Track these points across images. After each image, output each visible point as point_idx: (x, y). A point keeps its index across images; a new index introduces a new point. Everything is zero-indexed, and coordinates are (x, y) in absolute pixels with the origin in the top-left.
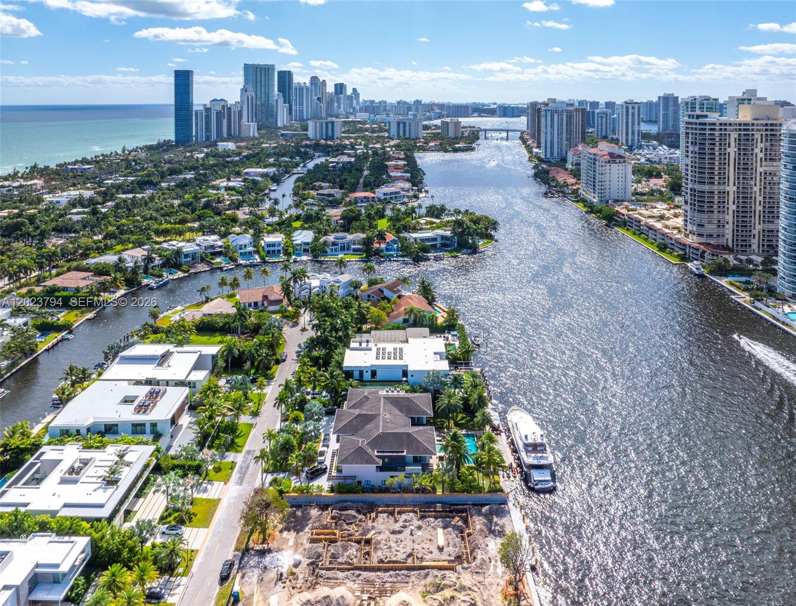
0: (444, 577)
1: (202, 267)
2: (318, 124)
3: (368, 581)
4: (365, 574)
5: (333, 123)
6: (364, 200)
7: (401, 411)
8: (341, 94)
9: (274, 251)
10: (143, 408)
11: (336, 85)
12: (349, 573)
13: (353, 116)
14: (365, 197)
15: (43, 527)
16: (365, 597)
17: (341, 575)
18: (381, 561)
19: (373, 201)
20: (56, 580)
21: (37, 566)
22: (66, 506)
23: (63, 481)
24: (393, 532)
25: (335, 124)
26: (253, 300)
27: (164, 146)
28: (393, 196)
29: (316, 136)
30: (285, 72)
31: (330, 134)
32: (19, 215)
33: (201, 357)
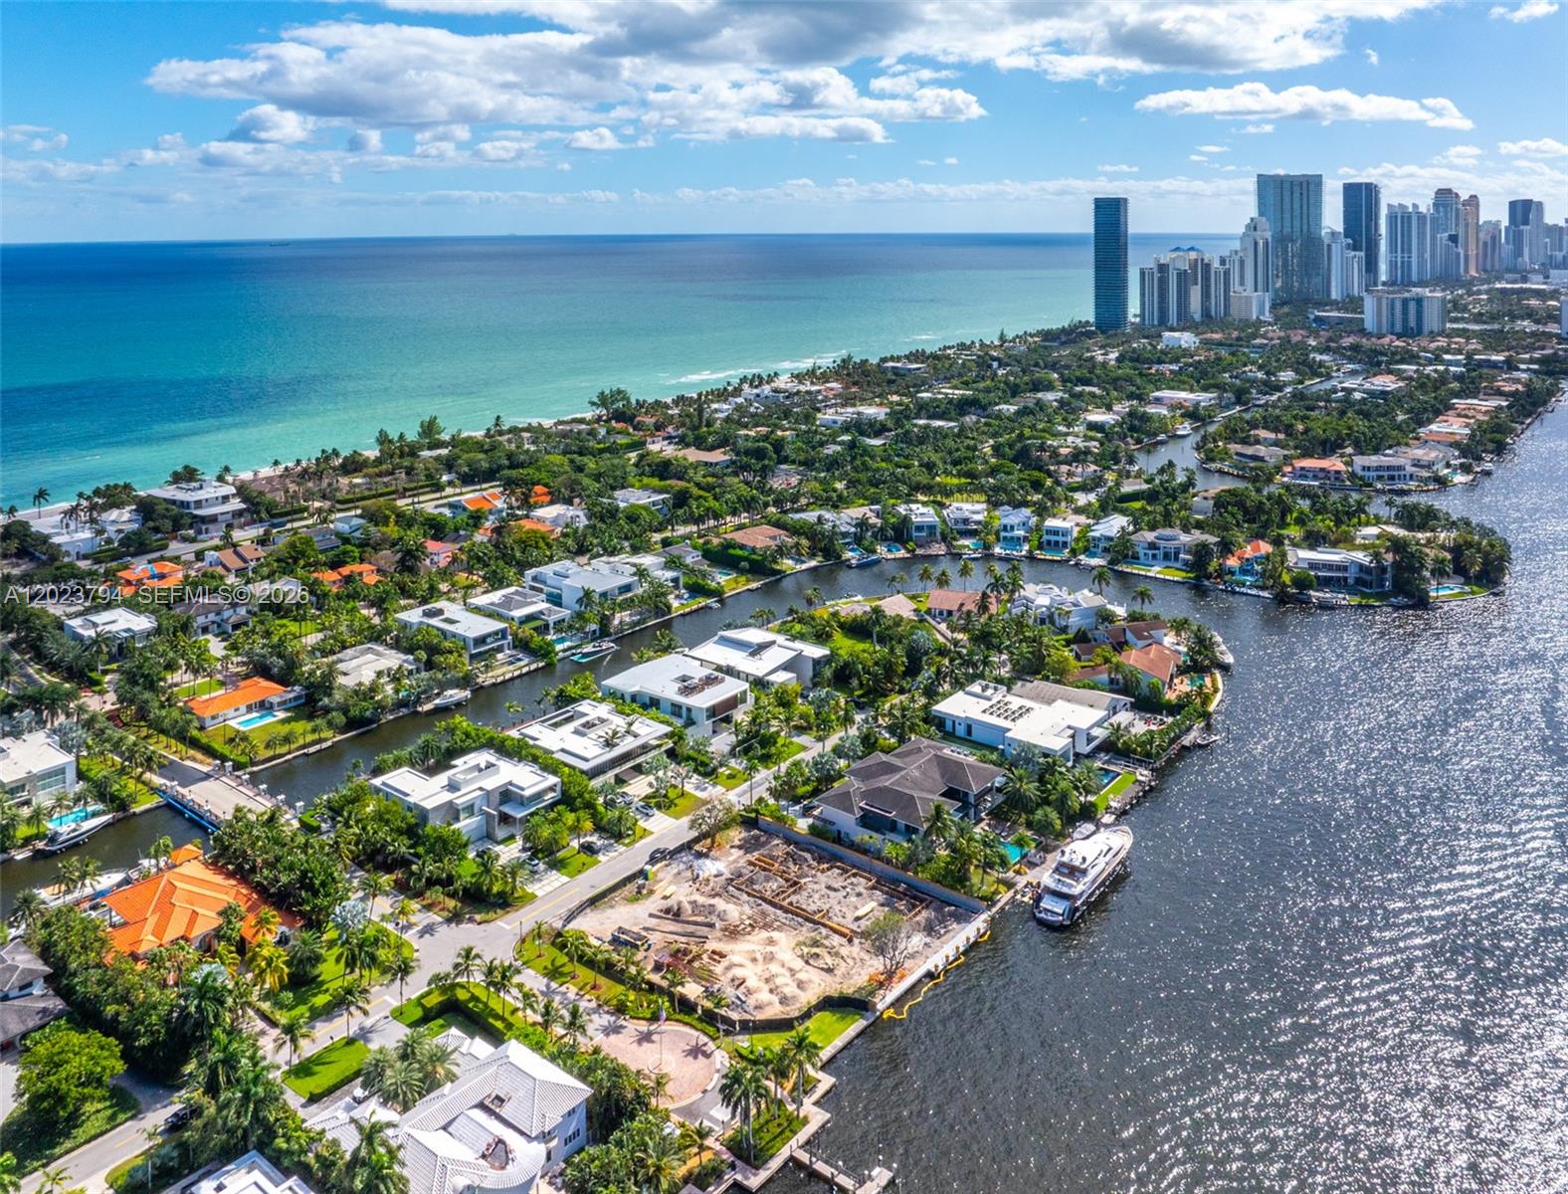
0: (827, 937)
1: (939, 549)
2: (1384, 302)
3: (764, 914)
4: (765, 906)
5: (1419, 301)
6: (1321, 475)
7: (943, 776)
8: (1526, 222)
9: (1057, 543)
10: (688, 690)
11: (1513, 205)
12: (752, 899)
13: (1540, 278)
14: (1322, 470)
15: (535, 760)
16: (747, 922)
17: (745, 897)
18: (791, 904)
19: (1337, 479)
20: (522, 802)
21: (510, 783)
22: (563, 750)
23: (576, 732)
24: (829, 887)
25: (1425, 303)
26: (946, 607)
27: (1072, 335)
28: (1386, 474)
29: (1379, 326)
30: (1360, 185)
31: (1412, 323)
32: (766, 438)
33: (799, 656)
